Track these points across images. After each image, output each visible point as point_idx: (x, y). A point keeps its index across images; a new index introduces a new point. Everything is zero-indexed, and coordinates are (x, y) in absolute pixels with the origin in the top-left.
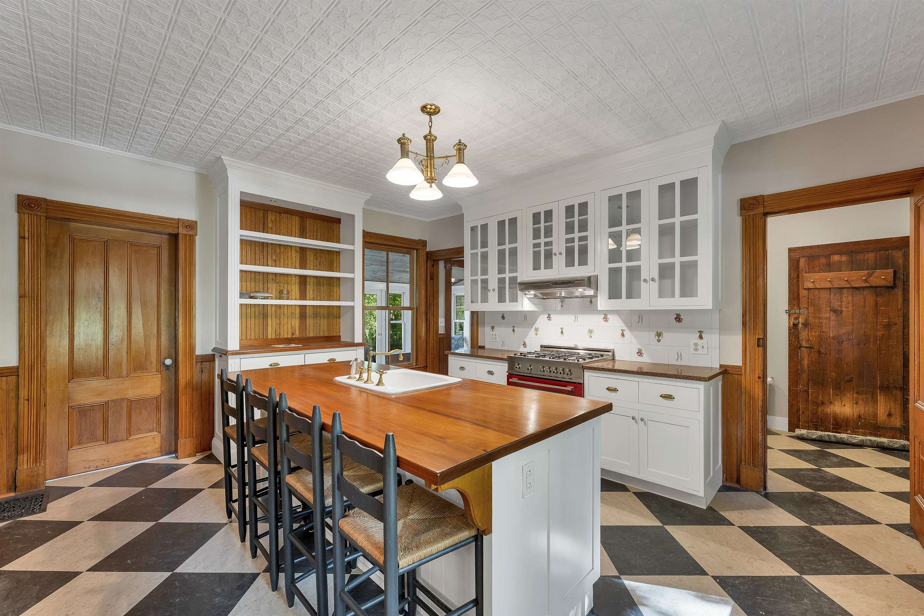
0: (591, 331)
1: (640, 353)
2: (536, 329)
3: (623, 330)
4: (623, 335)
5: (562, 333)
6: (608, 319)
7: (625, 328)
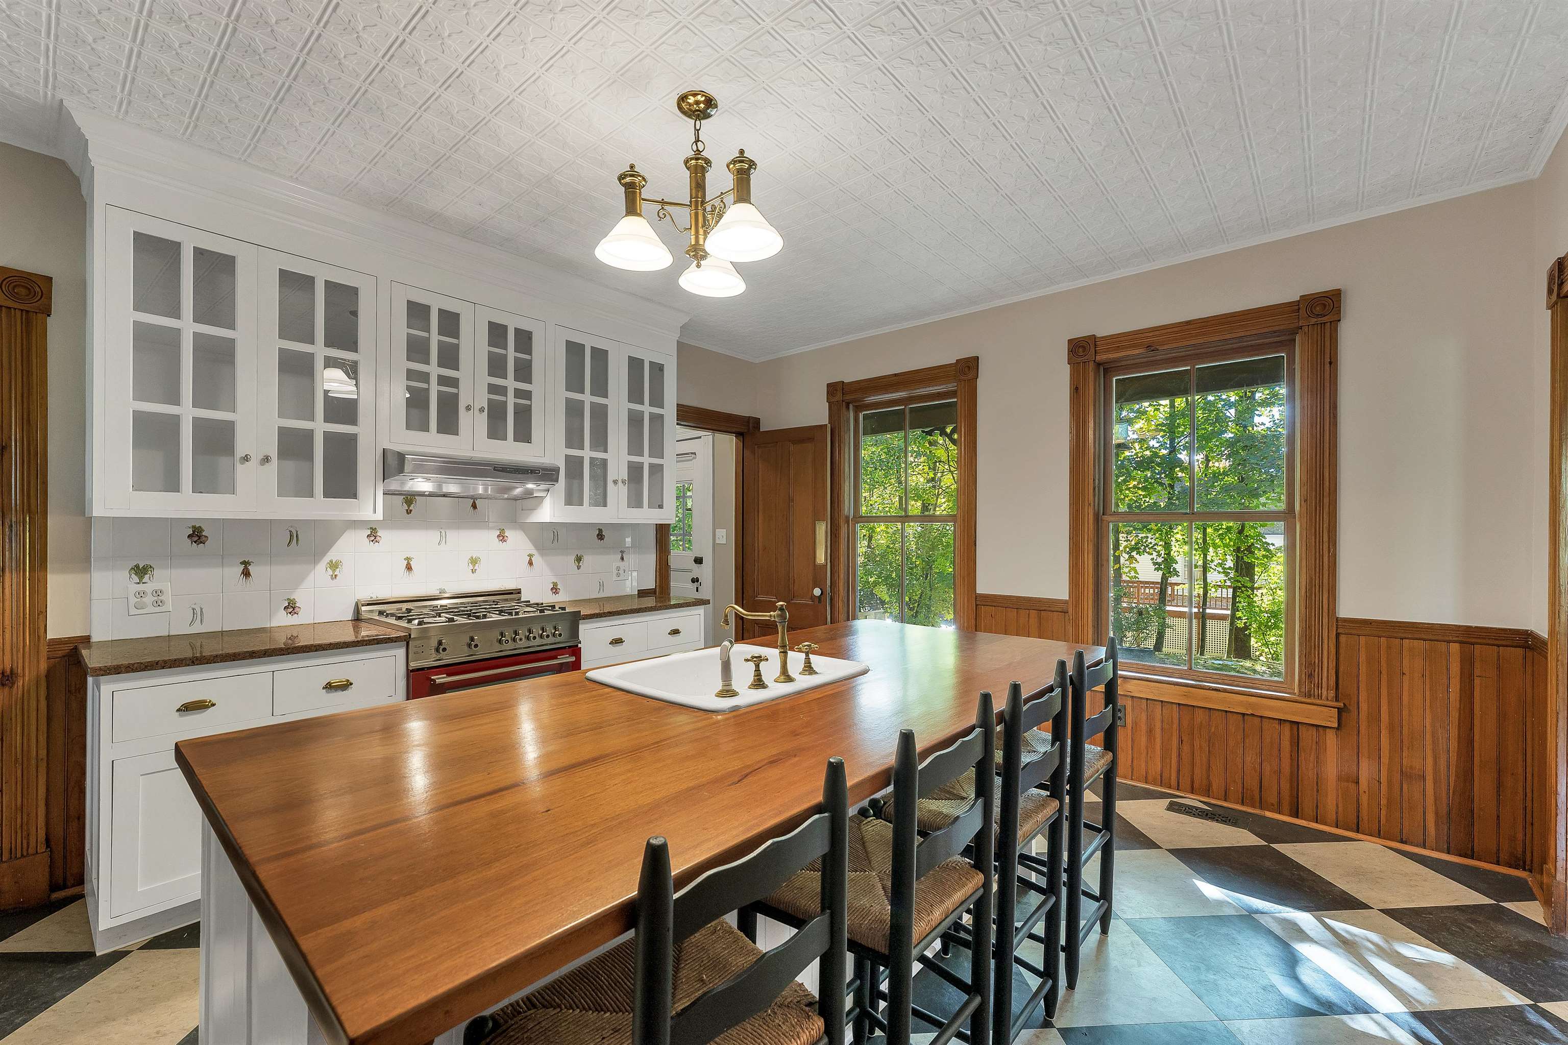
0: (474, 561)
1: (555, 590)
2: (334, 566)
3: (530, 556)
4: (531, 563)
5: (409, 568)
6: (506, 538)
7: (534, 552)
